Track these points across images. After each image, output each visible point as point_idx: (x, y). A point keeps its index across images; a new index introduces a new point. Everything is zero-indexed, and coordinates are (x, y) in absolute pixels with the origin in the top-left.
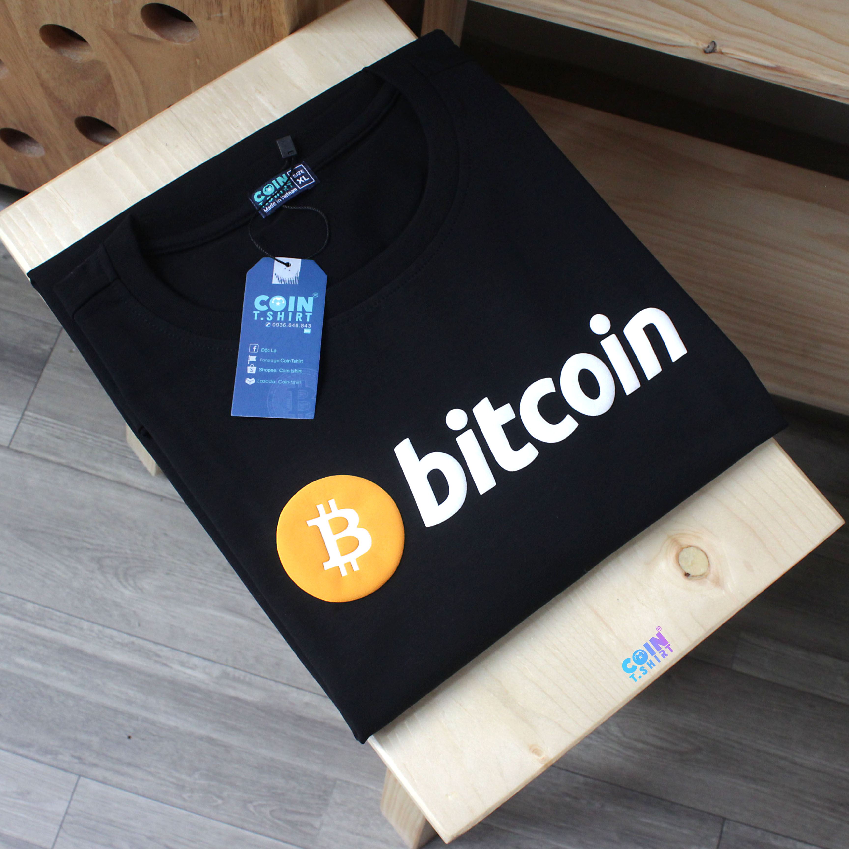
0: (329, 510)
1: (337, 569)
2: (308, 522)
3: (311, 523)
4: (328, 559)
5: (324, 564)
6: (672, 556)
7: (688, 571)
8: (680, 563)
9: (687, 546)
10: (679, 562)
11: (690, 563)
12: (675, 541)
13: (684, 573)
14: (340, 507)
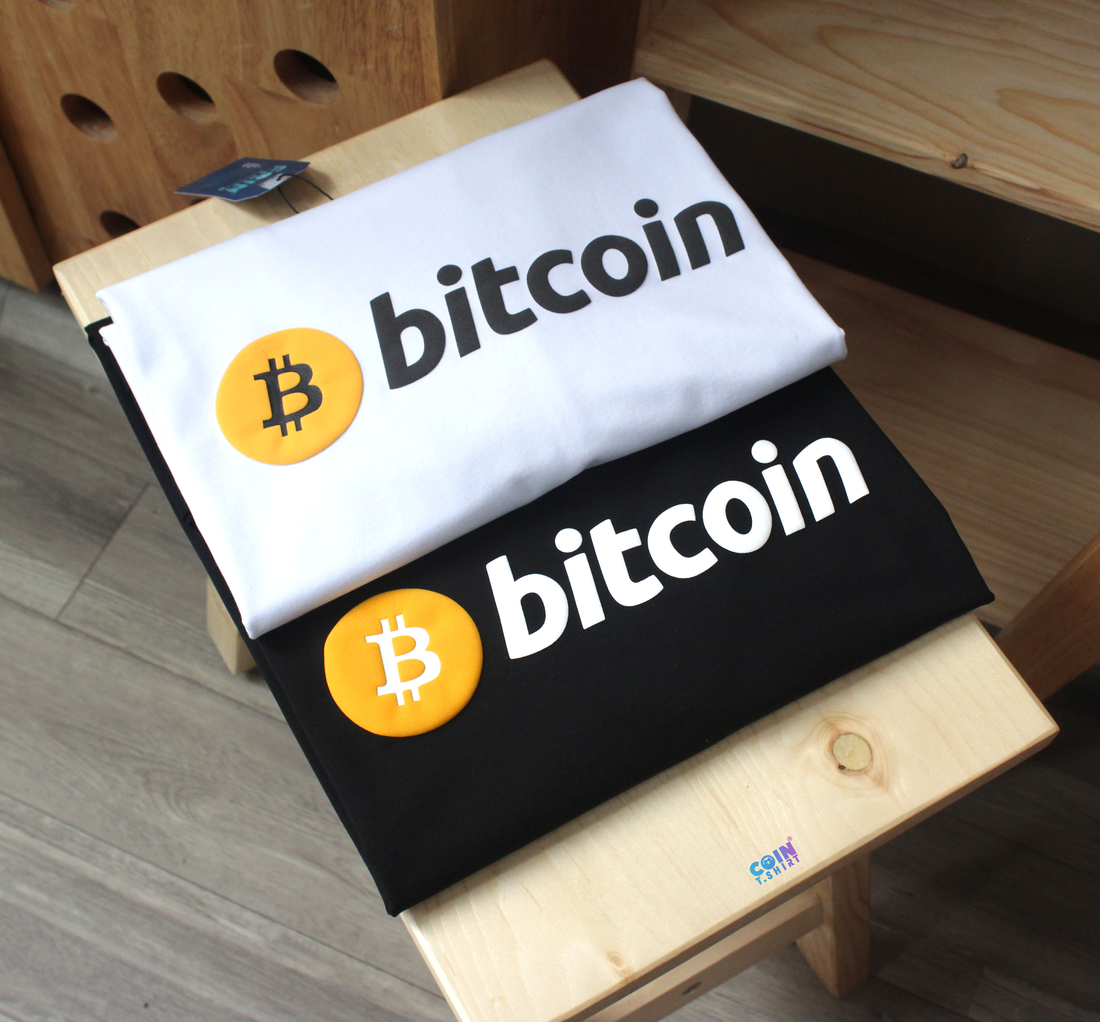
0: (394, 627)
1: (394, 697)
2: (367, 638)
3: (370, 639)
4: (384, 683)
5: (378, 688)
6: (825, 742)
7: (843, 763)
8: (835, 752)
9: (846, 733)
10: (832, 751)
11: (847, 754)
12: (831, 724)
13: (838, 765)
14: (409, 624)
